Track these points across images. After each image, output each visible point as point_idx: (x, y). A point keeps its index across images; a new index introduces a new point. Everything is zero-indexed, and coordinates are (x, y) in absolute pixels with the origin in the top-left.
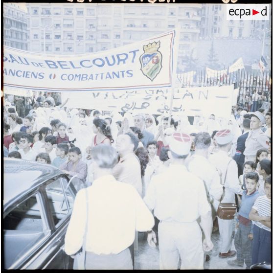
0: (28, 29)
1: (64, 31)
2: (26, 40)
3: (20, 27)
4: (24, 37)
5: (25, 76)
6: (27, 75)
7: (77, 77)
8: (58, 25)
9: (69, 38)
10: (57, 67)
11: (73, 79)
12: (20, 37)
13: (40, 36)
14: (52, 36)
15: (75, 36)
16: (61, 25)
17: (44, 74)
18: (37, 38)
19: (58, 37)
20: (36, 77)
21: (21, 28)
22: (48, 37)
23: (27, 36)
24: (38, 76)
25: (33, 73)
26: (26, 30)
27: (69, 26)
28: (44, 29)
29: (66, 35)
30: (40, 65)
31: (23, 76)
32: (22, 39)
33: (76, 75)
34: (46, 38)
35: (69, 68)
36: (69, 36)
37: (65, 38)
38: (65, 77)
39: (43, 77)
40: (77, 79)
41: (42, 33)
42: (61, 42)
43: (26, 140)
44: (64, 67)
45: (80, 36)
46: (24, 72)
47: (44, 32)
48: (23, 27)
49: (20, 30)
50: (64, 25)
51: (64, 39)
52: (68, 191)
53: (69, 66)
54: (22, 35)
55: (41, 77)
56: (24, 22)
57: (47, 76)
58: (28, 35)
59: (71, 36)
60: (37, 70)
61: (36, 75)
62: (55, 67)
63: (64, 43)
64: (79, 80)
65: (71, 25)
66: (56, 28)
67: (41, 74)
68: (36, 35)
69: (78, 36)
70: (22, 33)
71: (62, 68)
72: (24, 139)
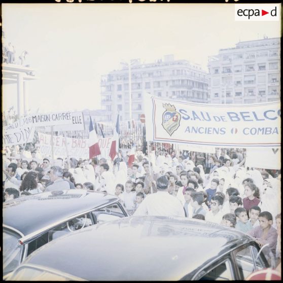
0: (209, 88)
1: (245, 88)
2: (207, 99)
3: (201, 87)
4: (205, 97)
5: (207, 132)
6: (209, 131)
7: (261, 130)
8: (239, 82)
9: (250, 94)
10: (239, 119)
11: (256, 132)
12: (201, 97)
13: (220, 95)
14: (233, 94)
15: (256, 92)
16: (243, 82)
17: (225, 129)
18: (218, 96)
19: (238, 94)
20: (217, 133)
21: (203, 88)
22: (228, 94)
23: (207, 95)
24: (220, 132)
25: (214, 129)
26: (207, 89)
27: (250, 82)
28: (225, 88)
29: (247, 92)
30: (221, 119)
31: (206, 133)
32: (203, 99)
33: (259, 129)
34: (227, 96)
35: (252, 120)
36: (250, 92)
37: (246, 94)
38: (247, 131)
39: (225, 132)
40: (260, 133)
41: (223, 92)
42: (241, 98)
43: (216, 202)
44: (246, 118)
45: (262, 92)
46: (206, 128)
47: (225, 90)
48: (204, 87)
49: (201, 90)
50: (245, 82)
51: (245, 96)
52: (258, 261)
53: (252, 117)
54: (203, 95)
55: (223, 133)
56: (205, 83)
57: (228, 131)
58: (209, 94)
59: (252, 92)
60: (219, 125)
61: (217, 130)
62: (237, 119)
63: (245, 100)
64: (263, 134)
65: (253, 81)
66: (237, 85)
67: (222, 129)
68: (216, 94)
69: (260, 92)
70: (203, 93)
71: (245, 120)
72: (215, 201)
